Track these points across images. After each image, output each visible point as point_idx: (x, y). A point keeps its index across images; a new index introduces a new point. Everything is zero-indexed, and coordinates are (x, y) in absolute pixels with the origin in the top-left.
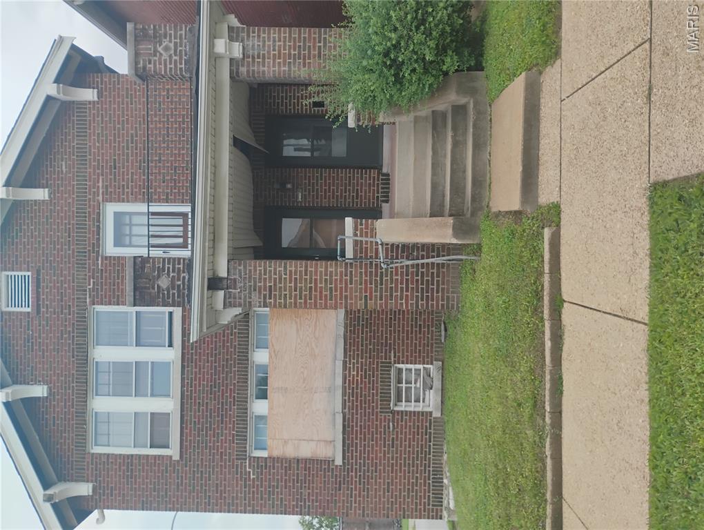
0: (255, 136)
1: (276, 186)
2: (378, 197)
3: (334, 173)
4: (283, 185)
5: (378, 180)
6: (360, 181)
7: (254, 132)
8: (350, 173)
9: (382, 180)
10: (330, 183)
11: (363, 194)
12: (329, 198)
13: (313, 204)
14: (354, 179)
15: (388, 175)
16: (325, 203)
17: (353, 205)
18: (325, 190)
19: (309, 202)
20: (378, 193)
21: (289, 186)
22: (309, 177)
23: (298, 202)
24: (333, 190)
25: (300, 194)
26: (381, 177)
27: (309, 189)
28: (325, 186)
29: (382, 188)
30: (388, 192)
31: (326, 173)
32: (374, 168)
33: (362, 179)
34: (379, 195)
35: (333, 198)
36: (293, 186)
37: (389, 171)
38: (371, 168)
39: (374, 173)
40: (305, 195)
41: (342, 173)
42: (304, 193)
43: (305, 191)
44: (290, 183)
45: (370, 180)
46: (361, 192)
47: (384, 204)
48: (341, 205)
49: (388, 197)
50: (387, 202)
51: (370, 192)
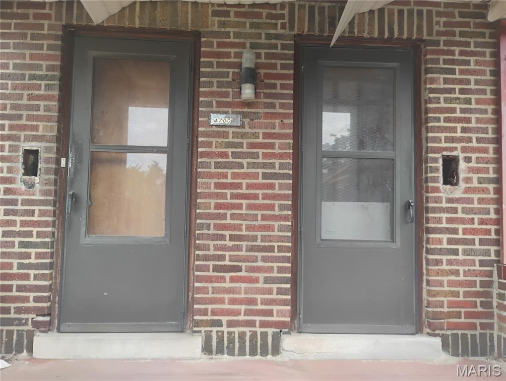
0: (371, 12)
1: (248, 60)
2: (219, 324)
3: (282, 207)
4: (252, 76)
5: (263, 324)
6: (261, 276)
7: (381, 11)
8: (281, 249)
9: (264, 335)
10: (256, 197)
11: (228, 285)
12: (217, 196)
13: (204, 155)
14: (265, 259)
15: (276, 350)
16: (205, 185)
17: (198, 258)
18: (239, 186)
19: (209, 145)
20: (230, 324)
21: (248, 91)
22: (272, 146)
23: (207, 114)
24: (239, 207)
25: (228, 121)
26: (270, 331)
27: (240, 145)
28: (249, 186)
29: (242, 336)
30: (231, 353)
31: (282, 187)
32: (294, 314)
33: (267, 280)
34: (225, 329)
35: (218, 206)
36: (249, 104)
37: (284, 354)
38: (294, 303)
39: (281, 313)
40: (225, 134)
41: (281, 230)
42: (231, 130)
43: (236, 135)
44: (256, 94)
45: (265, 302)
46: (233, 280)
47: (198, 341)
48: (201, 226)
49: (220, 351)
50: (207, 349)
51: (233, 301)
